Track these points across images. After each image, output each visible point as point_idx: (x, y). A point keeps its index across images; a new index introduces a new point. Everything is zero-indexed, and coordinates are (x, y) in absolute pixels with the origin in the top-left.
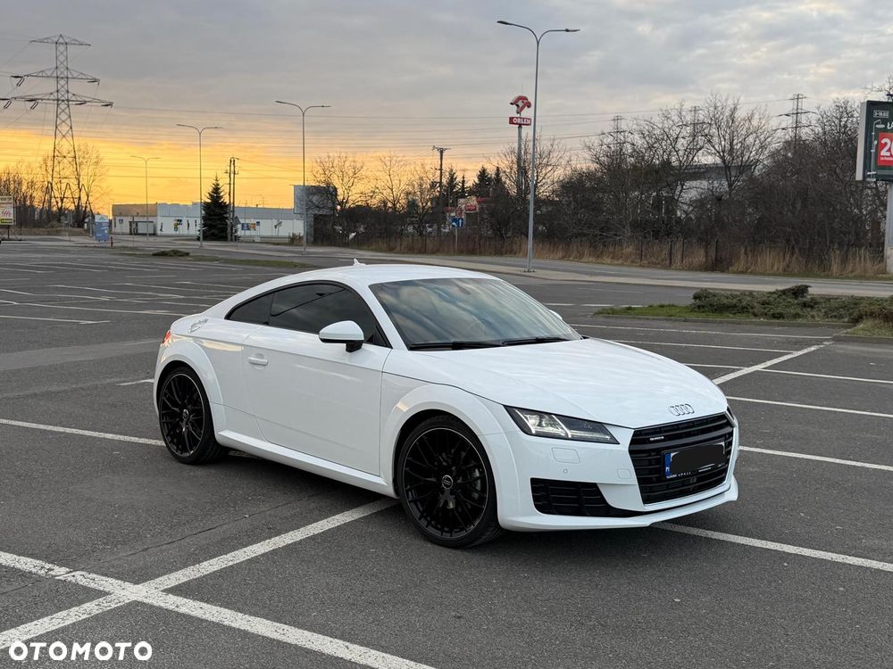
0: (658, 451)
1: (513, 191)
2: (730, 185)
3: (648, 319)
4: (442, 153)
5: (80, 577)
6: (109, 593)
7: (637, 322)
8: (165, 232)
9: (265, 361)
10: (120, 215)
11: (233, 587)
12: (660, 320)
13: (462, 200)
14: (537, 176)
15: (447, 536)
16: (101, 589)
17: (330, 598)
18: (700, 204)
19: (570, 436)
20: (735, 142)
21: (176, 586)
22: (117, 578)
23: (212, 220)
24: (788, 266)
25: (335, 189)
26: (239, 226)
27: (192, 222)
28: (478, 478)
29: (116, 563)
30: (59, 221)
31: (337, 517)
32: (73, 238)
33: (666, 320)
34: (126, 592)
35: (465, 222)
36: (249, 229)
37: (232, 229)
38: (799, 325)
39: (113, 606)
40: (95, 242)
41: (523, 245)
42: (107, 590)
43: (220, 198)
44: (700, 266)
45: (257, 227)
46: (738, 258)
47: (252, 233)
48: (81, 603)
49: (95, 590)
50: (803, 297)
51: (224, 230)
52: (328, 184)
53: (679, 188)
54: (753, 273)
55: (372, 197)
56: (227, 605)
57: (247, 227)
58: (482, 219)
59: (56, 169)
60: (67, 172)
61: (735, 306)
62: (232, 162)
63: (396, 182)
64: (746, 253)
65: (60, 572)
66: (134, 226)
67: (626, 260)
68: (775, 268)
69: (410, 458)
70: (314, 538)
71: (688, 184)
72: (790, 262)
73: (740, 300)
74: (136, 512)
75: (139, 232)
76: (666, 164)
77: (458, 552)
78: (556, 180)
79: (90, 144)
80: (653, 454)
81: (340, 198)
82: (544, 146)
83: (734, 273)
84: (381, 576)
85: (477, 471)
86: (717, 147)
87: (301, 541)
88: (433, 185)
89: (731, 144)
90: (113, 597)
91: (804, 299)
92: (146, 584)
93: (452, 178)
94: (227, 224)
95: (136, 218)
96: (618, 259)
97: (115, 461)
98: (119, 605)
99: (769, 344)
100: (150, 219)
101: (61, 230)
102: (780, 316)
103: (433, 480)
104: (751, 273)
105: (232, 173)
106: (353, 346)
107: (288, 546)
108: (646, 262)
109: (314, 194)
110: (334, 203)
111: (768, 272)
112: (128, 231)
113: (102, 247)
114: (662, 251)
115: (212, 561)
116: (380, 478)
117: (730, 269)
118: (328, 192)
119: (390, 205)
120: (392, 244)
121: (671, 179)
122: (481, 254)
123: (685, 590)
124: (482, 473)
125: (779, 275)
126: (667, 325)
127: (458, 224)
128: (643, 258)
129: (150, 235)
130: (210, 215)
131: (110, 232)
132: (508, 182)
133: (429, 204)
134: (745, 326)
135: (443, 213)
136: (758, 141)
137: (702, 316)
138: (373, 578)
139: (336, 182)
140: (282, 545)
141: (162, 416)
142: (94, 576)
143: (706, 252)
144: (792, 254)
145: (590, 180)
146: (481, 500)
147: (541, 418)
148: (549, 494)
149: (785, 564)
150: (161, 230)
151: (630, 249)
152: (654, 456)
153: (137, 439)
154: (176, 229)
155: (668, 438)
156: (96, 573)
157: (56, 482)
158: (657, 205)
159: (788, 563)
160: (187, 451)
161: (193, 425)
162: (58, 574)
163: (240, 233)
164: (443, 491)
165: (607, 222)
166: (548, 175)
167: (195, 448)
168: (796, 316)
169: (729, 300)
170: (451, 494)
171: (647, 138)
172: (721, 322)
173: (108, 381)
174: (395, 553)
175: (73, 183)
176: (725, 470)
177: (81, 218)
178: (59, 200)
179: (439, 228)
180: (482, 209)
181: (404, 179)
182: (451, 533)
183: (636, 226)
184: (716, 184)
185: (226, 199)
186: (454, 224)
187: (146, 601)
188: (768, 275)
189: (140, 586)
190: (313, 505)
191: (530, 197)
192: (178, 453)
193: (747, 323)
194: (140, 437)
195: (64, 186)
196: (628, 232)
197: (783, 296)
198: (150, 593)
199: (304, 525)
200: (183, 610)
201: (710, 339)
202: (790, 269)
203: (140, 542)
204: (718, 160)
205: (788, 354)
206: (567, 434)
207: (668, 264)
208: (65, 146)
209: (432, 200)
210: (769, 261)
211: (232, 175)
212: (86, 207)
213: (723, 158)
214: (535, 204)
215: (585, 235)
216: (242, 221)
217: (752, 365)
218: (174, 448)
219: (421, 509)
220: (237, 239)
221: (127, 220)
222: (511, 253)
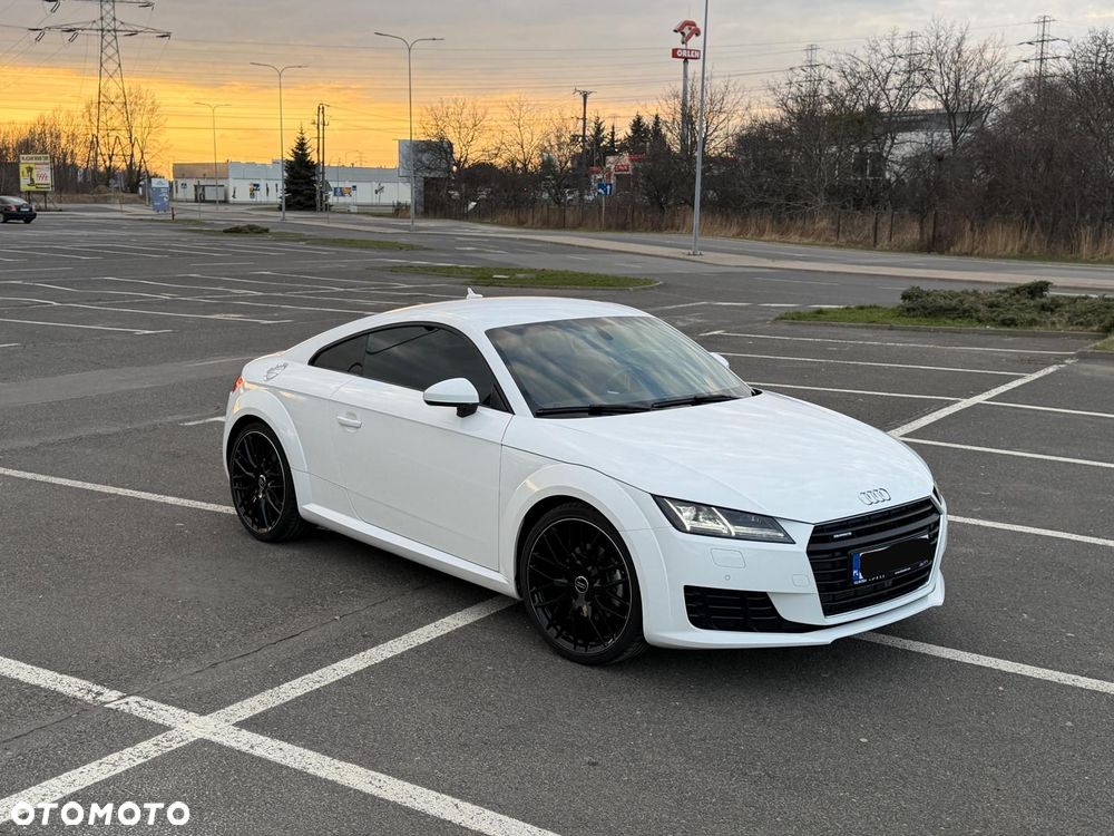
0: (844, 551)
1: (676, 148)
2: (955, 139)
3: (842, 326)
4: (585, 97)
5: (135, 706)
6: (169, 728)
7: (829, 330)
8: (239, 199)
9: (358, 422)
10: (183, 177)
11: (320, 720)
12: (858, 327)
13: (611, 159)
14: (707, 127)
15: (581, 650)
16: (161, 721)
17: (436, 735)
18: (914, 162)
19: (733, 534)
20: (962, 81)
21: (251, 718)
22: (180, 707)
23: (296, 184)
24: (1026, 247)
25: (451, 145)
26: (331, 193)
27: (272, 185)
28: (619, 582)
29: (178, 684)
30: (108, 184)
31: (447, 619)
32: (126, 208)
33: (867, 327)
34: (189, 727)
35: (614, 188)
36: (343, 195)
37: (321, 196)
38: (1035, 335)
39: (175, 746)
40: (154, 213)
41: (688, 219)
42: (167, 723)
43: (306, 155)
44: (913, 246)
45: (353, 193)
46: (962, 236)
47: (347, 199)
48: (136, 741)
49: (152, 723)
50: (1042, 296)
51: (312, 197)
52: (442, 139)
53: (889, 142)
54: (981, 255)
55: (496, 155)
56: (312, 745)
57: (340, 192)
58: (636, 184)
59: (103, 118)
60: (116, 123)
61: (954, 309)
62: (321, 110)
63: (527, 136)
64: (972, 229)
65: (111, 696)
66: (200, 191)
67: (819, 237)
68: (1009, 248)
69: (536, 554)
70: (418, 650)
71: (900, 137)
72: (1028, 241)
73: (961, 302)
74: (203, 611)
75: (207, 198)
76: (873, 110)
77: (595, 672)
78: (730, 133)
79: (144, 87)
80: (837, 554)
81: (457, 156)
82: (716, 85)
83: (955, 254)
84: (499, 704)
85: (618, 572)
86: (938, 88)
87: (402, 654)
88: (574, 138)
89: (957, 85)
90: (172, 734)
91: (1044, 300)
92: (214, 715)
93: (599, 130)
94: (315, 190)
95: (204, 181)
96: (808, 237)
97: (178, 534)
98: (182, 744)
99: (997, 363)
100: (220, 182)
101: (110, 197)
102: (1011, 323)
103: (563, 581)
104: (978, 255)
105: (321, 124)
106: (465, 410)
107: (387, 661)
108: (844, 240)
109: (424, 151)
110: (448, 163)
111: (999, 254)
112: (193, 197)
113: (162, 221)
114: (865, 224)
115: (295, 683)
116: (500, 575)
117: (952, 249)
118: (441, 149)
119: (519, 165)
120: (522, 217)
121: (878, 130)
122: (634, 229)
123: (875, 725)
124: (624, 576)
125: (1014, 258)
126: (866, 335)
127: (606, 192)
128: (840, 236)
129: (220, 202)
130: (295, 178)
131: (171, 200)
132: (669, 134)
133: (569, 164)
134: (967, 336)
135: (587, 176)
136: (991, 81)
137: (912, 323)
138: (490, 708)
139: (451, 136)
140: (380, 659)
141: (233, 482)
142: (150, 703)
143: (921, 228)
144: (1032, 230)
145: (776, 132)
146: (623, 609)
147: (698, 510)
148: (706, 605)
149: (1001, 688)
150: (234, 196)
151: (824, 224)
152: (839, 558)
153: (204, 504)
154: (252, 195)
155: (857, 534)
156: (154, 699)
157: (106, 567)
158: (860, 167)
159: (1004, 686)
160: (265, 527)
161: (271, 495)
162: (108, 700)
163: (332, 200)
164: (576, 596)
165: (795, 188)
166: (721, 126)
167: (275, 524)
168: (1032, 322)
169: (948, 301)
170: (587, 599)
171: (849, 77)
172: (935, 331)
173: (170, 419)
174: (518, 672)
175: (124, 135)
176: (929, 569)
177: (134, 181)
178: (106, 157)
179: (581, 195)
180: (635, 169)
181: (538, 131)
182: (586, 648)
183: (834, 193)
184: (936, 136)
185: (313, 157)
186: (600, 190)
187: (215, 739)
188: (1001, 257)
189: (207, 717)
190: (417, 603)
191: (698, 154)
192: (255, 528)
193: (968, 332)
194: (208, 502)
195: (112, 140)
196: (821, 201)
197: (1017, 296)
198: (218, 727)
199: (407, 631)
200: (258, 752)
201: (920, 357)
202: (1028, 251)
203: (208, 655)
204: (940, 106)
205: (1018, 377)
206: (730, 532)
207: (873, 243)
208: (113, 88)
209: (573, 158)
210: (1001, 241)
211: (321, 127)
212: (140, 167)
213: (946, 103)
214: (703, 163)
215: (767, 204)
216: (333, 185)
217: (972, 396)
218: (249, 521)
219: (550, 616)
220: (328, 208)
221: (191, 183)
222: (672, 228)
